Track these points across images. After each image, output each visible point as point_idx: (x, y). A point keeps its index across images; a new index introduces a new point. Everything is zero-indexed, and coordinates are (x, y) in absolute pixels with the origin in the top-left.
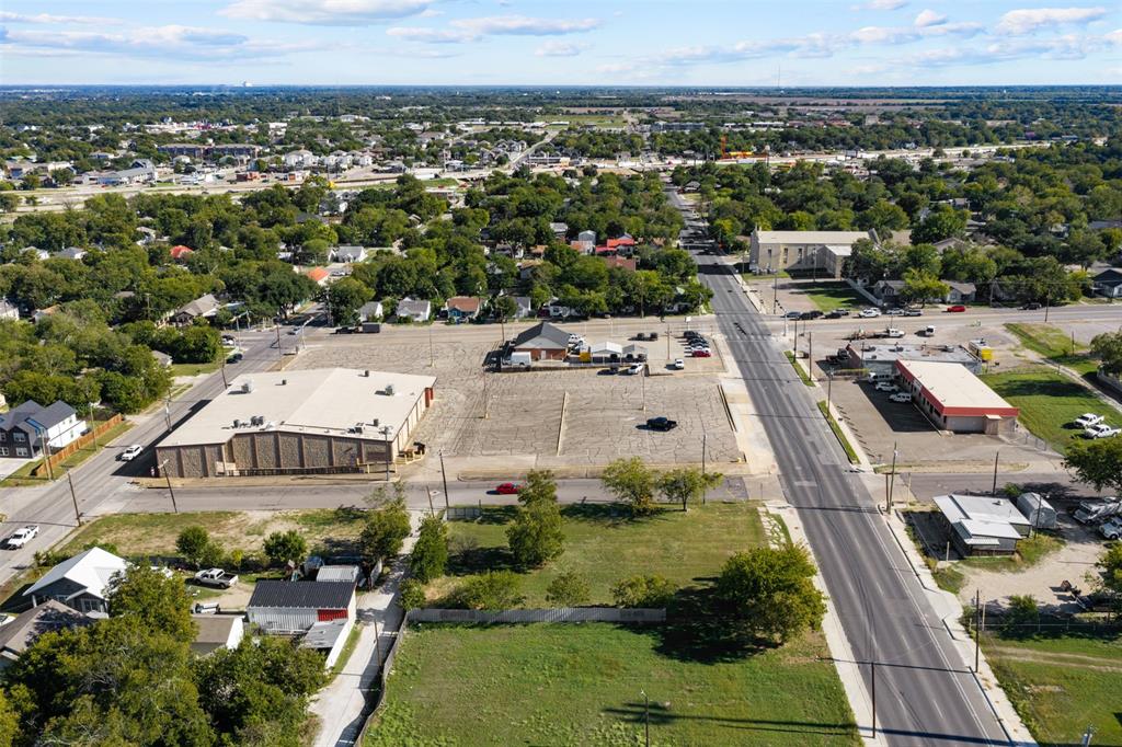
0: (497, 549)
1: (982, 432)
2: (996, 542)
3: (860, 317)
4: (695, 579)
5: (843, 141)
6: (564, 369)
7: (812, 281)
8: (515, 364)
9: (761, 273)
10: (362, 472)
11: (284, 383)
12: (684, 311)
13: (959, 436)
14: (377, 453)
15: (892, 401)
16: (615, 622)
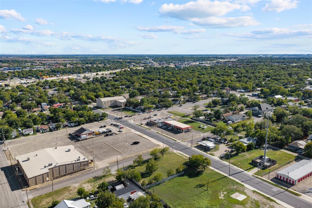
1: (188, 131)
2: (214, 147)
3: (139, 115)
5: (70, 72)
6: (94, 137)
7: (118, 108)
8: (83, 139)
9: (104, 108)
10: (85, 169)
11: (37, 155)
12: (101, 120)
13: (186, 133)
14: (85, 164)
15: (168, 129)
16: (178, 176)
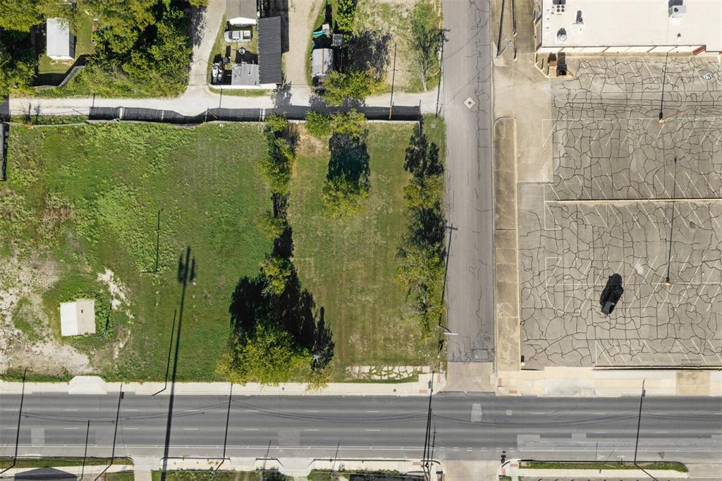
0: (367, 169)
4: (322, 309)
